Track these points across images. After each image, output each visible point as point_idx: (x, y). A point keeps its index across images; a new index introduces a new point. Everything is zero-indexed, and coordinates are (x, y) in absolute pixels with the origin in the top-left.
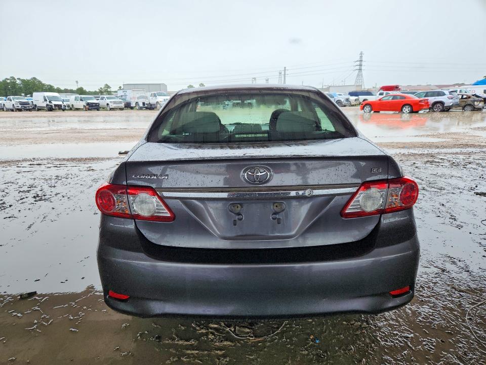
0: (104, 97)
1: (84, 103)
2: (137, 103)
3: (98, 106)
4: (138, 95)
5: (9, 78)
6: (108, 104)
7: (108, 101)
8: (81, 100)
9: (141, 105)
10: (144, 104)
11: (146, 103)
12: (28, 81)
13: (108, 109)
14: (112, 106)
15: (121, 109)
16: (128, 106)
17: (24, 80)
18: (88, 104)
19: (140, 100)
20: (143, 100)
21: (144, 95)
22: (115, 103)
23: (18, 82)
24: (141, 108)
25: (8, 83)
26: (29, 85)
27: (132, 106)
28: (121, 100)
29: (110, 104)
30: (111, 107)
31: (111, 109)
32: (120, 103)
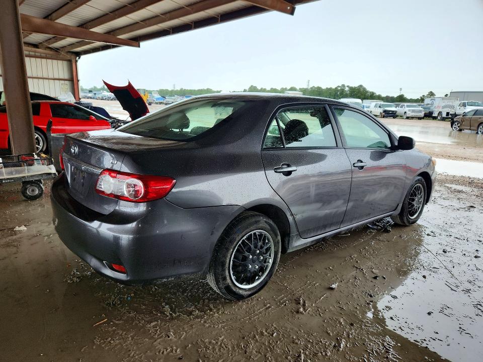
0: (404, 105)
1: (381, 110)
2: (440, 113)
3: (395, 113)
4: (443, 104)
5: (340, 85)
6: (405, 112)
7: (407, 109)
8: (380, 107)
9: (444, 115)
10: (448, 114)
11: (450, 113)
12: (355, 88)
13: (405, 117)
14: (410, 114)
15: (420, 118)
16: (429, 115)
17: (352, 87)
18: (385, 111)
19: (444, 110)
20: (448, 110)
21: (451, 104)
22: (413, 111)
23: (347, 89)
24: (443, 119)
25: (338, 91)
26: (354, 92)
27: (433, 115)
28: (422, 109)
29: (408, 112)
30: (408, 116)
31: (408, 118)
32: (420, 111)
